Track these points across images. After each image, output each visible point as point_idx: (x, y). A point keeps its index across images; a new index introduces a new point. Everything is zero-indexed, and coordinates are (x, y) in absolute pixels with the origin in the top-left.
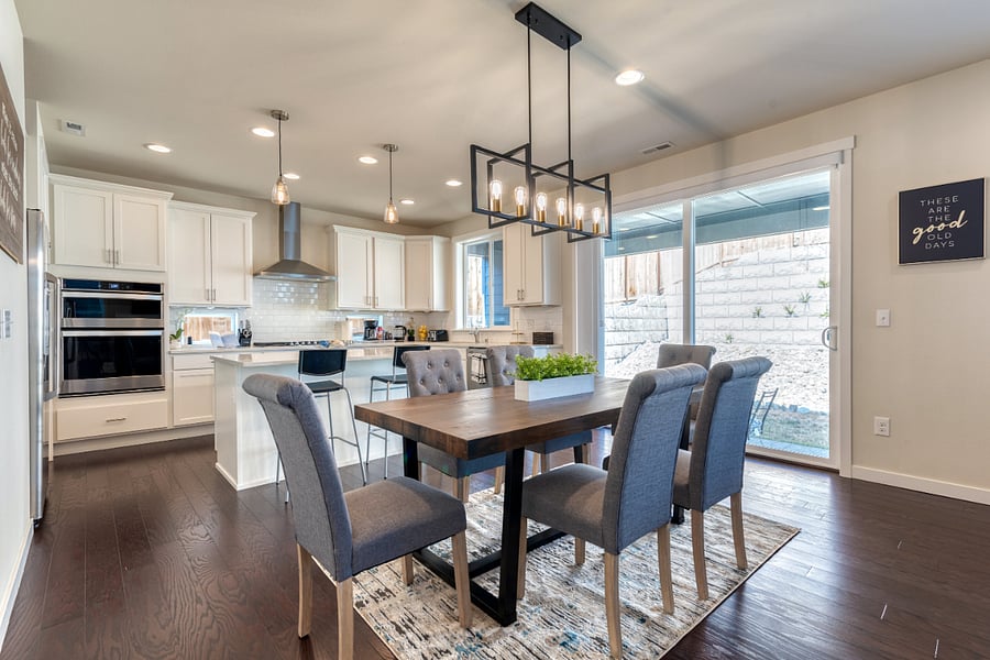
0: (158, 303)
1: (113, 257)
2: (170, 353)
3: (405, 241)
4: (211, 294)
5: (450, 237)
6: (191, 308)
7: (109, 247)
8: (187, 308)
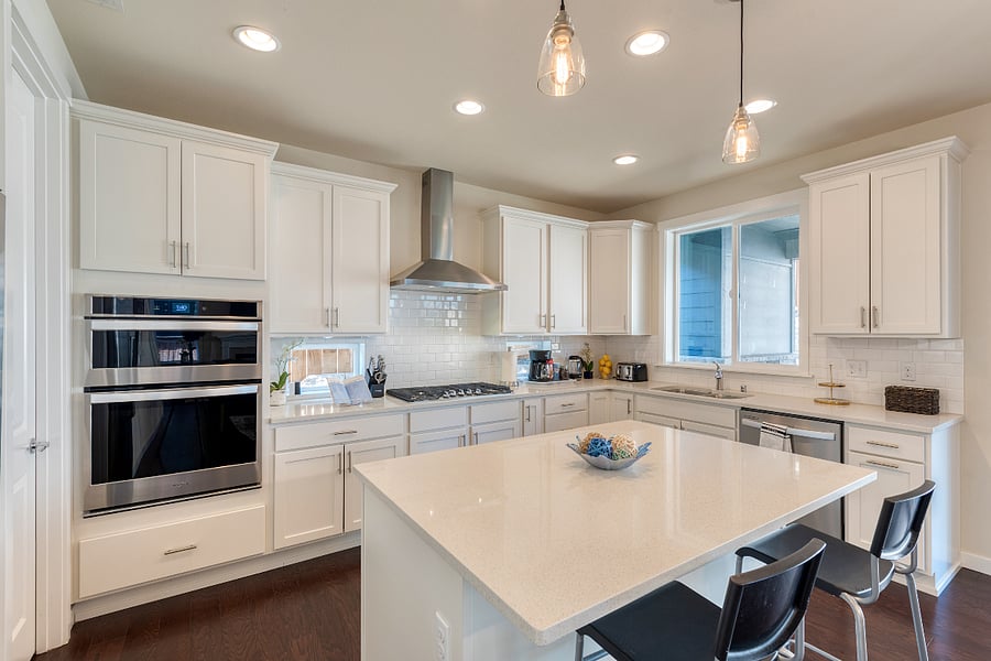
0: (252, 336)
1: (180, 254)
2: (270, 421)
3: (588, 229)
4: (330, 317)
5: (655, 223)
6: (301, 339)
7: (174, 236)
8: (295, 339)
